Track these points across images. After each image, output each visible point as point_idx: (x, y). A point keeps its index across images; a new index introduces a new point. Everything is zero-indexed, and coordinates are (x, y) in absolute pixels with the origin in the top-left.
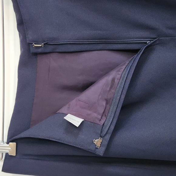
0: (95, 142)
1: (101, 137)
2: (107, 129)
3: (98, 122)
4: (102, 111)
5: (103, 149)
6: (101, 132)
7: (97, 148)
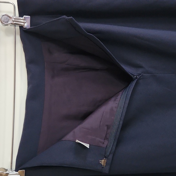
0: (101, 163)
1: (105, 157)
2: (110, 151)
3: (101, 145)
4: (104, 136)
5: (108, 167)
6: (105, 153)
7: (103, 167)
